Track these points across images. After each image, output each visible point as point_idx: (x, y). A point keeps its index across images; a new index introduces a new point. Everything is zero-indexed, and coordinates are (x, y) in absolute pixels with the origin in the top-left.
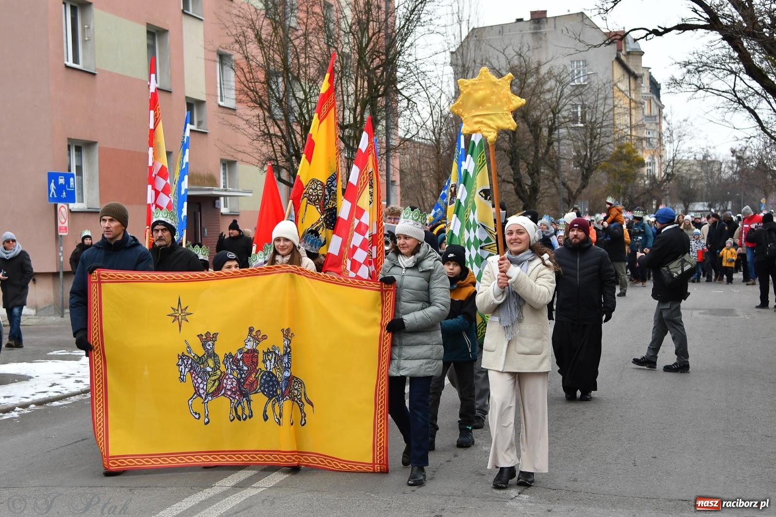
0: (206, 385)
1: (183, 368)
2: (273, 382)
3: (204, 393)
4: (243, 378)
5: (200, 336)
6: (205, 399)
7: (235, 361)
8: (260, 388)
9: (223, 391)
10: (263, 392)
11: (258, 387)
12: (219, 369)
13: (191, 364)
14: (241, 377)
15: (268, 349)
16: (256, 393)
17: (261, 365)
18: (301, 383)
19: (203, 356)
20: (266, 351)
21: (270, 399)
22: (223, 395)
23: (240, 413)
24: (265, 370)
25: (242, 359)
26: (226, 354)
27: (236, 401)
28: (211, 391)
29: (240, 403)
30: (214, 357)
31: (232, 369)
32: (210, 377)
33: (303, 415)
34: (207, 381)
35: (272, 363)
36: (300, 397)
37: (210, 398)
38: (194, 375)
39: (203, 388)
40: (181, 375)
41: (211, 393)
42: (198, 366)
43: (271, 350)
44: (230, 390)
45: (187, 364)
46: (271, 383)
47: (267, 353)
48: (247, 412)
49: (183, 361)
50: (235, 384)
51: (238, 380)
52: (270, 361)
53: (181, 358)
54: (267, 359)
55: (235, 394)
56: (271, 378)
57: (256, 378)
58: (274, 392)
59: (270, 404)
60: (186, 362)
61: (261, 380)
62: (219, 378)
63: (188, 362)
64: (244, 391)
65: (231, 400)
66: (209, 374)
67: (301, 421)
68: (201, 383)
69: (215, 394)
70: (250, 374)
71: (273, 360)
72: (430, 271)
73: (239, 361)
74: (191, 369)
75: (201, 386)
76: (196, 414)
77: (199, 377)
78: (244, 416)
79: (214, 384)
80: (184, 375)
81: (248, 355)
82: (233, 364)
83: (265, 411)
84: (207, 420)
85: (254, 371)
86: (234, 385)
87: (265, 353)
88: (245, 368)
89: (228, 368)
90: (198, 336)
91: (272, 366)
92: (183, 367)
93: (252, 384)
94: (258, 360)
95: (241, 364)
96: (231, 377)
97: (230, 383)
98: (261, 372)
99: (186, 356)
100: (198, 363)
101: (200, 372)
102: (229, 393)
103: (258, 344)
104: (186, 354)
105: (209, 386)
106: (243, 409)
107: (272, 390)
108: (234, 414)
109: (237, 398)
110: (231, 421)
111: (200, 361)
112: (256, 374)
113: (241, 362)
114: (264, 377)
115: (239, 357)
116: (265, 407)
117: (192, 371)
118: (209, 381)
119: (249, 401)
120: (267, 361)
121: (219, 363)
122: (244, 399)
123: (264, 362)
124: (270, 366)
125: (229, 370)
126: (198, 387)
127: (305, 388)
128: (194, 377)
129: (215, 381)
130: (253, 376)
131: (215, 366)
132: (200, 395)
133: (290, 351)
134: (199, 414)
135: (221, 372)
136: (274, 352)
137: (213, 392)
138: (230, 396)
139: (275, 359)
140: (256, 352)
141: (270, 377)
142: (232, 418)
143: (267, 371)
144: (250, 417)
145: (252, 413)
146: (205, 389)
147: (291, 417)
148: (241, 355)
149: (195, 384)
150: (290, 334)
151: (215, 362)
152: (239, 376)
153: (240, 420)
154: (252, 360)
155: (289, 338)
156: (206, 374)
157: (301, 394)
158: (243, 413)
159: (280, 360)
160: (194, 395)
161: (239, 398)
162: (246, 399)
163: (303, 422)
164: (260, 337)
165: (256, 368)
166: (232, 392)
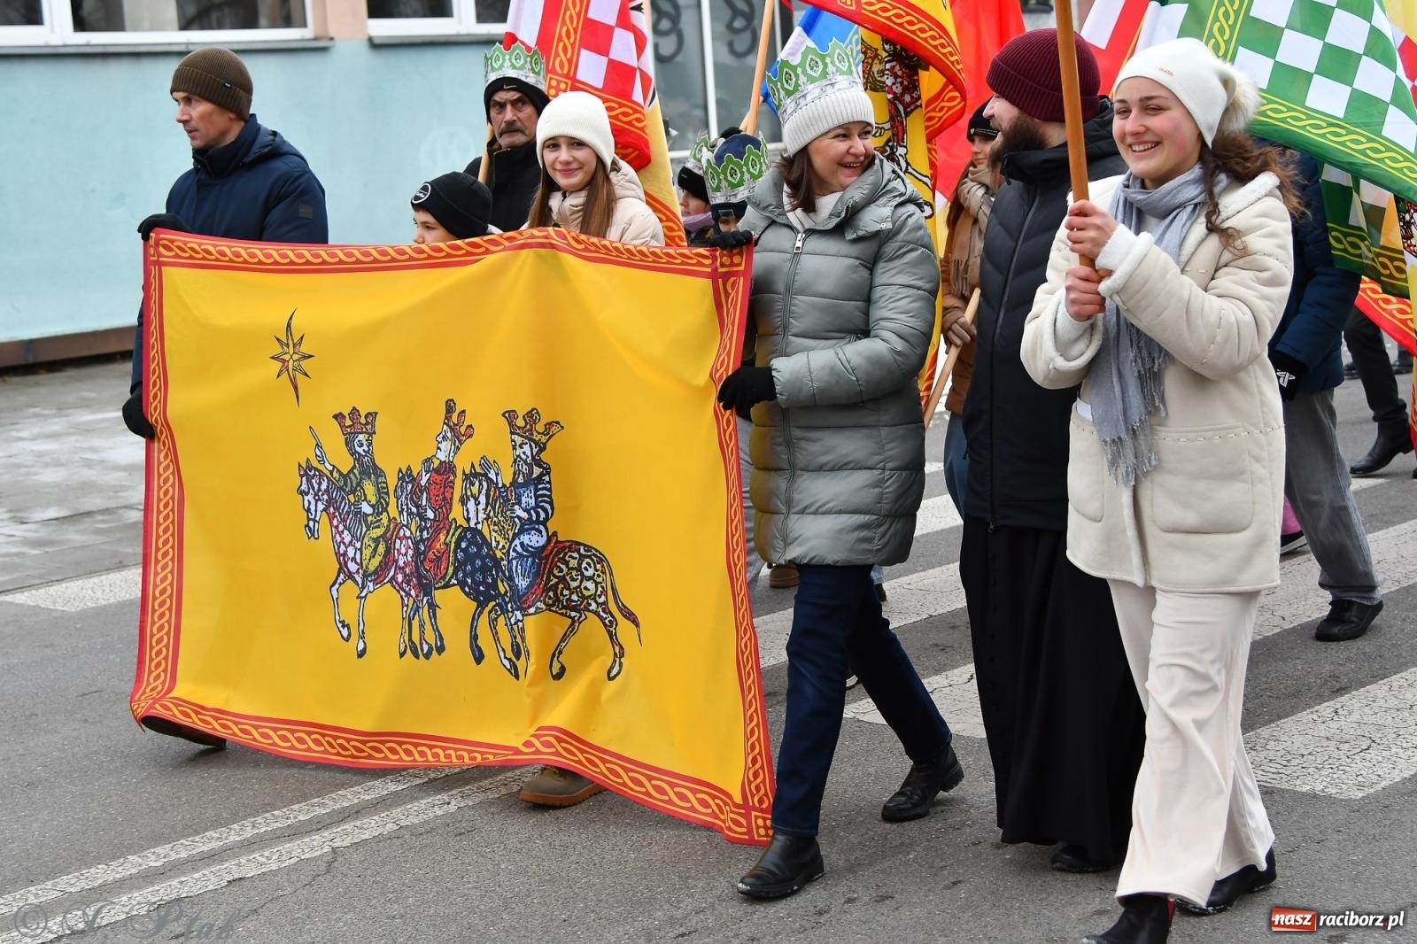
0: (361, 549)
1: (313, 502)
2: (483, 559)
3: (358, 572)
4: (424, 542)
5: (339, 418)
6: (363, 588)
7: (417, 492)
8: (455, 573)
9: (392, 573)
10: (462, 584)
11: (451, 570)
12: (386, 511)
13: (327, 491)
14: (422, 539)
15: (473, 465)
16: (447, 586)
17: (457, 513)
18: (600, 561)
19: (351, 471)
21: (481, 605)
22: (392, 581)
25: (428, 487)
26: (400, 470)
27: (411, 600)
28: (372, 568)
29: (418, 609)
30: (377, 476)
31: (410, 514)
32: (368, 527)
33: (617, 649)
34: (361, 539)
35: (481, 507)
36: (602, 599)
37: (370, 588)
38: (335, 523)
39: (354, 559)
40: (309, 519)
41: (373, 573)
42: (343, 498)
43: (479, 470)
44: (402, 570)
45: (319, 490)
46: (476, 563)
47: (470, 477)
49: (308, 481)
50: (411, 552)
51: (416, 544)
53: (305, 474)
54: (469, 493)
55: (408, 582)
56: (480, 548)
57: (447, 545)
58: (486, 588)
60: (316, 485)
61: (455, 552)
62: (385, 533)
64: (425, 577)
65: (401, 596)
66: (366, 521)
68: (351, 543)
69: (378, 576)
70: (437, 531)
71: (483, 499)
73: (423, 492)
74: (329, 503)
75: (352, 551)
76: (344, 626)
77: (346, 527)
78: (426, 648)
79: (375, 550)
80: (314, 520)
81: (438, 479)
82: (410, 499)
83: (474, 638)
84: (361, 646)
85: (446, 525)
86: (410, 559)
88: (430, 514)
89: (403, 510)
90: (335, 417)
91: (482, 516)
92: (310, 497)
93: (439, 561)
94: (452, 493)
95: (424, 503)
96: (408, 533)
97: (404, 549)
98: (457, 528)
99: (316, 469)
100: (341, 489)
101: (348, 513)
102: (401, 578)
105: (368, 553)
106: (422, 626)
107: (484, 582)
108: (406, 638)
109: (413, 593)
110: (402, 654)
111: (346, 483)
112: (448, 533)
113: (424, 497)
114: (463, 545)
115: (423, 480)
116: (474, 627)
117: (331, 510)
118: (366, 540)
119: (433, 607)
120: (468, 499)
121: (387, 493)
122: (425, 599)
123: (464, 502)
125: (405, 514)
126: (345, 554)
127: (611, 574)
128: (337, 527)
129: (376, 541)
130: (442, 537)
131: (378, 501)
132: (350, 576)
133: (542, 475)
134: (348, 626)
135: (390, 520)
136: (485, 475)
137: (376, 572)
138: (402, 586)
140: (453, 473)
141: (476, 544)
142: (402, 649)
143: (469, 528)
144: (441, 649)
145: (441, 639)
146: (359, 561)
147: (553, 655)
148: (429, 475)
149: (339, 547)
150: (540, 427)
151: (378, 490)
152: (418, 534)
153: (417, 657)
154: (444, 493)
155: (537, 437)
156: (360, 521)
157: (604, 592)
158: (422, 639)
159: (501, 498)
160: (338, 575)
161: (417, 596)
162: (428, 600)
163: (614, 672)
164: (462, 430)
165: (448, 517)
166: (405, 575)
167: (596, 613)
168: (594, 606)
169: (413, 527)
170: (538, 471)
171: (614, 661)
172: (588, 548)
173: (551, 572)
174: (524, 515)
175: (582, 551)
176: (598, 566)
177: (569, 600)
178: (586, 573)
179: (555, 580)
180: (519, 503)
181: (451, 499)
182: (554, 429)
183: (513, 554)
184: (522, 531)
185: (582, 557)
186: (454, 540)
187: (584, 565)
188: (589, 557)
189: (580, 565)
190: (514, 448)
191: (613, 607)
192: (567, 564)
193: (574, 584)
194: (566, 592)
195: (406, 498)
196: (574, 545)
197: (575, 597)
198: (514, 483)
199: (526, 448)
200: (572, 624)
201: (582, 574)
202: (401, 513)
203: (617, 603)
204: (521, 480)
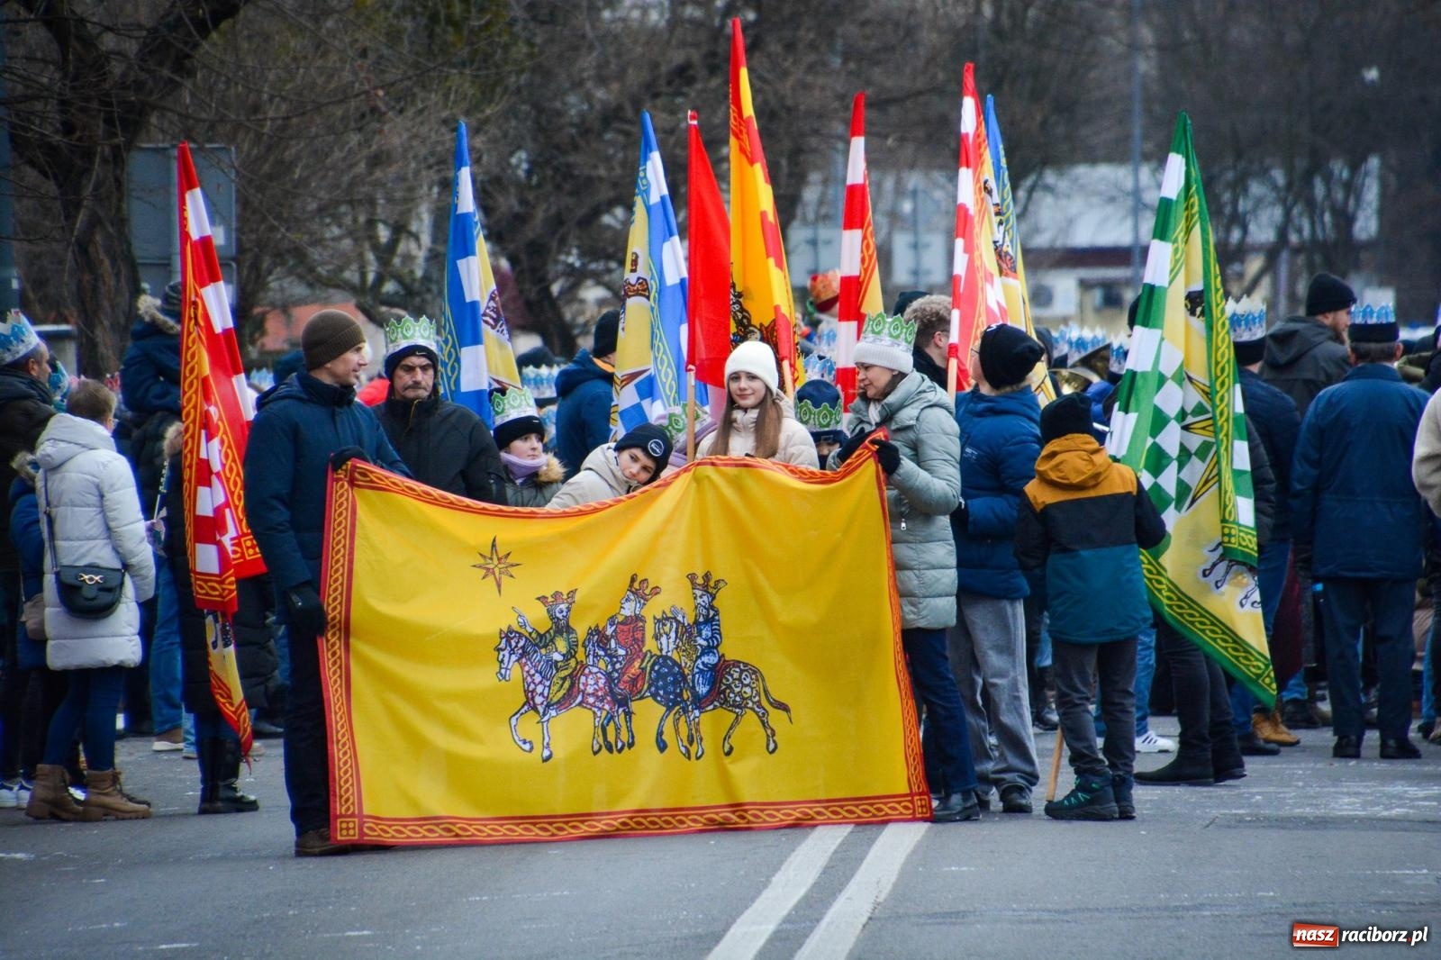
0: (549, 687)
1: (508, 655)
2: (673, 675)
3: (542, 703)
4: (617, 671)
5: (542, 599)
6: (545, 715)
7: (602, 640)
8: (649, 688)
9: (580, 698)
10: (654, 696)
11: (646, 686)
12: (574, 657)
13: (523, 647)
14: (614, 670)
15: (664, 612)
16: (642, 698)
17: (650, 645)
18: (754, 672)
19: (548, 631)
20: (659, 616)
21: (669, 709)
22: (580, 704)
23: (611, 737)
24: (659, 653)
25: (615, 635)
26: (589, 628)
27: (604, 713)
28: (555, 700)
29: (612, 717)
30: (568, 635)
31: (596, 656)
32: (557, 670)
33: (769, 732)
34: (551, 678)
35: (671, 640)
36: (757, 698)
37: (554, 713)
38: (527, 668)
39: (542, 694)
40: (501, 668)
41: (556, 703)
42: (536, 651)
43: (670, 615)
44: (593, 694)
45: (516, 646)
46: (670, 679)
47: (660, 621)
48: (625, 736)
49: (508, 642)
52: (667, 635)
53: (507, 636)
54: (662, 631)
55: (602, 701)
56: (671, 668)
57: (642, 670)
58: (676, 695)
59: (670, 719)
60: (513, 644)
61: (650, 673)
62: (572, 673)
63: (517, 643)
64: (620, 694)
65: (594, 713)
66: (556, 666)
67: (768, 745)
68: (540, 683)
70: (630, 662)
71: (673, 635)
73: (609, 639)
74: (522, 656)
75: (540, 689)
76: (525, 743)
77: (537, 671)
78: (620, 745)
79: (562, 686)
80: (506, 669)
81: (625, 628)
82: (598, 646)
83: (660, 734)
84: (546, 753)
85: (638, 657)
86: (601, 686)
87: (659, 621)
88: (621, 652)
89: (589, 655)
90: (539, 599)
91: (672, 646)
92: (506, 653)
93: (634, 681)
94: (643, 634)
95: (613, 646)
96: (595, 670)
97: (591, 682)
98: (651, 657)
99: (517, 632)
100: (537, 645)
101: (539, 661)
102: (591, 700)
103: (644, 605)
104: (516, 627)
105: (555, 688)
106: (618, 729)
107: (673, 693)
108: (601, 740)
109: (607, 707)
110: (595, 753)
111: (541, 641)
112: (643, 661)
113: (613, 642)
114: (656, 668)
115: (609, 631)
116: (660, 727)
117: (524, 660)
118: (555, 679)
119: (629, 714)
120: (661, 635)
121: (577, 646)
122: (621, 710)
123: (657, 637)
124: (668, 645)
125: (591, 657)
126: (533, 691)
127: (763, 680)
128: (528, 672)
129: (564, 679)
130: (637, 664)
131: (569, 652)
132: (534, 707)
133: (714, 615)
134: (531, 743)
135: (577, 663)
136: (675, 618)
137: (558, 702)
138: (593, 705)
139: (677, 632)
140: (642, 621)
141: (667, 666)
142: (596, 748)
143: (661, 656)
144: (631, 745)
145: (633, 737)
146: (546, 694)
147: (725, 739)
149: (529, 686)
150: (712, 584)
151: (569, 643)
152: (609, 667)
153: (610, 749)
154: (632, 636)
155: (710, 590)
156: (551, 667)
157: (758, 694)
158: (617, 737)
159: (686, 633)
160: (523, 707)
161: (611, 709)
162: (624, 711)
163: (772, 746)
164: (647, 592)
165: (641, 650)
166: (597, 697)
167: (752, 709)
168: (750, 705)
169: (602, 664)
170: (712, 613)
171: (768, 740)
172: (746, 665)
173: (721, 682)
174: (705, 643)
175: (742, 666)
176: (754, 676)
177: (734, 701)
178: (745, 682)
179: (724, 687)
180: (700, 635)
181: (643, 637)
182: (721, 585)
183: (696, 670)
184: (703, 654)
185: (742, 671)
186: (649, 665)
187: (743, 676)
188: (747, 670)
189: (740, 676)
190: (695, 598)
191: (765, 702)
192: (732, 676)
193: (737, 690)
194: (732, 695)
195: (593, 646)
196: (736, 663)
197: (738, 699)
198: (696, 623)
199: (705, 598)
200: (737, 718)
201: (742, 683)
202: (587, 656)
203: (769, 700)
204: (701, 619)
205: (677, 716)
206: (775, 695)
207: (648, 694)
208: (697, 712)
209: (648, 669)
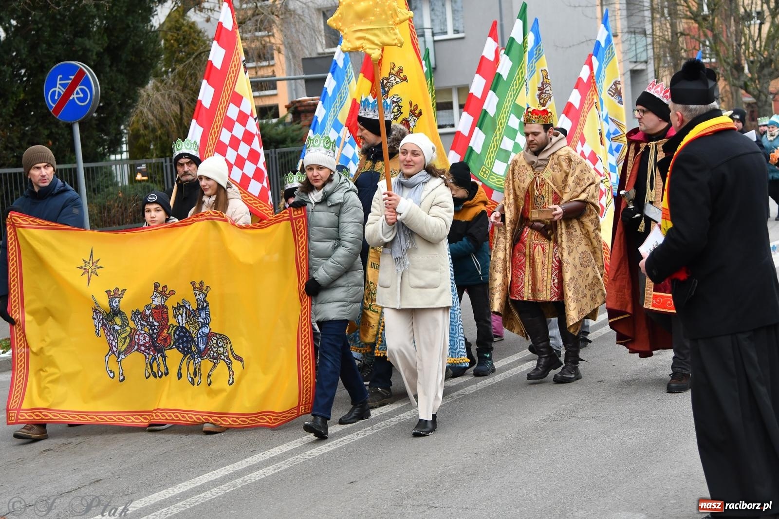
0: (117, 343)
1: (98, 322)
2: (187, 337)
3: (117, 351)
4: (155, 334)
5: (108, 292)
6: (118, 358)
7: (144, 317)
9: (136, 347)
10: (177, 348)
11: (172, 343)
12: (128, 326)
13: (102, 319)
14: (154, 333)
15: (178, 303)
16: (170, 348)
17: (172, 321)
18: (225, 339)
19: (110, 313)
20: (175, 306)
21: (185, 356)
23: (155, 370)
24: (178, 325)
25: (152, 314)
26: (133, 310)
27: (151, 356)
28: (123, 349)
29: (155, 359)
30: (121, 314)
32: (119, 334)
33: (231, 373)
34: (117, 339)
35: (184, 318)
36: (227, 354)
37: (123, 357)
38: (106, 331)
39: (115, 346)
40: (96, 329)
41: (124, 351)
42: (108, 323)
43: (181, 304)
44: (144, 345)
46: (185, 339)
49: (97, 314)
50: (147, 339)
51: (151, 336)
52: (182, 315)
53: (95, 311)
54: (178, 313)
55: (149, 350)
56: (185, 333)
57: (169, 334)
58: (188, 348)
59: (185, 361)
60: (99, 316)
61: (174, 335)
62: (130, 334)
64: (158, 346)
65: (145, 355)
66: (118, 332)
68: (113, 340)
69: (127, 352)
70: (162, 330)
71: (184, 315)
72: (341, 205)
73: (148, 317)
74: (103, 324)
75: (114, 343)
76: (111, 373)
77: (110, 334)
78: (160, 374)
79: (125, 342)
80: (99, 330)
81: (157, 311)
82: (142, 320)
83: (180, 369)
84: (122, 378)
85: (166, 328)
86: (147, 341)
87: (175, 308)
88: (156, 324)
89: (138, 325)
90: (106, 292)
93: (165, 339)
94: (168, 316)
95: (151, 320)
96: (143, 332)
97: (142, 339)
98: (173, 327)
99: (99, 310)
100: (107, 319)
101: (110, 328)
102: (143, 348)
103: (166, 300)
107: (187, 347)
108: (150, 370)
109: (152, 353)
110: (147, 378)
111: (109, 317)
112: (168, 330)
113: (151, 318)
114: (177, 333)
115: (148, 313)
116: (181, 365)
117: (104, 327)
118: (119, 339)
120: (178, 315)
121: (127, 320)
124: (182, 320)
125: (140, 326)
126: (111, 344)
127: (230, 344)
128: (107, 333)
129: (125, 338)
130: (165, 331)
131: (123, 324)
132: (114, 353)
133: (207, 306)
134: (114, 373)
135: (131, 329)
136: (185, 306)
137: (125, 350)
138: (144, 351)
139: (186, 314)
140: (166, 308)
141: (183, 332)
142: (147, 375)
143: (179, 326)
146: (117, 347)
147: (209, 376)
148: (150, 311)
149: (109, 341)
150: (204, 288)
151: (122, 319)
152: (151, 331)
153: (156, 377)
154: (162, 316)
155: (204, 291)
156: (115, 333)
157: (227, 351)
158: (159, 369)
159: (192, 314)
160: (109, 352)
161: (154, 354)
162: (161, 355)
163: (231, 381)
164: (167, 292)
165: (167, 324)
166: (146, 347)
167: (224, 360)
168: (223, 357)
169: (146, 329)
170: (205, 304)
171: (230, 378)
172: (220, 335)
174: (202, 321)
175: (218, 337)
176: (225, 341)
177: (213, 355)
178: (220, 345)
180: (200, 316)
181: (168, 317)
182: (209, 288)
183: (199, 336)
184: (202, 327)
185: (218, 339)
186: (173, 331)
187: (219, 342)
188: (221, 338)
189: (217, 342)
190: (196, 295)
191: (231, 357)
192: (212, 341)
193: (215, 350)
194: (212, 352)
196: (216, 334)
197: (215, 354)
198: (198, 308)
199: (201, 295)
200: (215, 364)
201: (218, 346)
203: (233, 355)
204: (200, 307)
205: (189, 360)
206: (236, 352)
207: (174, 346)
208: (199, 359)
209: (172, 334)
